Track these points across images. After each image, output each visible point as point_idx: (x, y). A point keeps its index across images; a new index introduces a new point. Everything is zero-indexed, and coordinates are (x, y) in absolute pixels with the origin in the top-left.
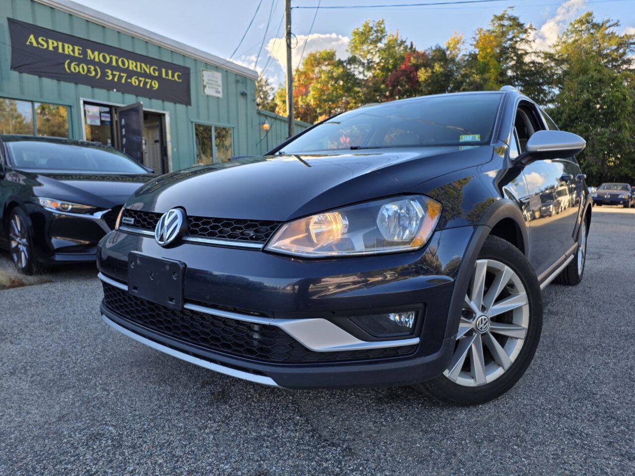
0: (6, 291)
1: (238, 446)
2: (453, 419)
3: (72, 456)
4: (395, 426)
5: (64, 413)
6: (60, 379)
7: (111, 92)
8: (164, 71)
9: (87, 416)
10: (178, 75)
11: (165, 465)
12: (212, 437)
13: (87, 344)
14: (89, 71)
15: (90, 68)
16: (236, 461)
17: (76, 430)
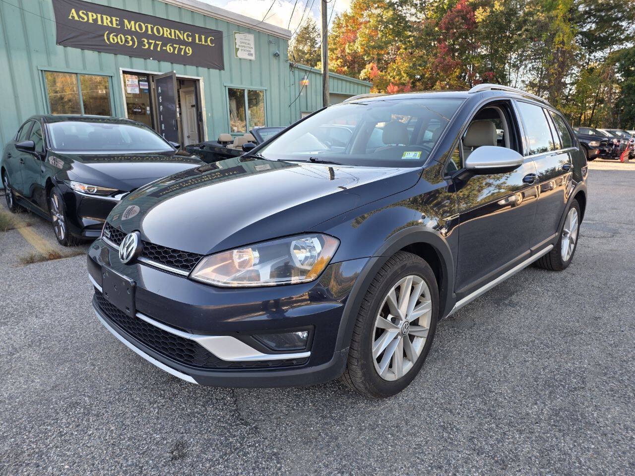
0: (45, 263)
1: (173, 419)
2: (352, 408)
3: (53, 420)
4: (303, 410)
5: (58, 383)
6: (63, 353)
7: (148, 60)
8: (197, 36)
9: (73, 387)
10: (211, 40)
11: (115, 431)
12: (157, 410)
13: (93, 320)
14: (126, 41)
15: (128, 38)
16: (166, 433)
17: (62, 398)
